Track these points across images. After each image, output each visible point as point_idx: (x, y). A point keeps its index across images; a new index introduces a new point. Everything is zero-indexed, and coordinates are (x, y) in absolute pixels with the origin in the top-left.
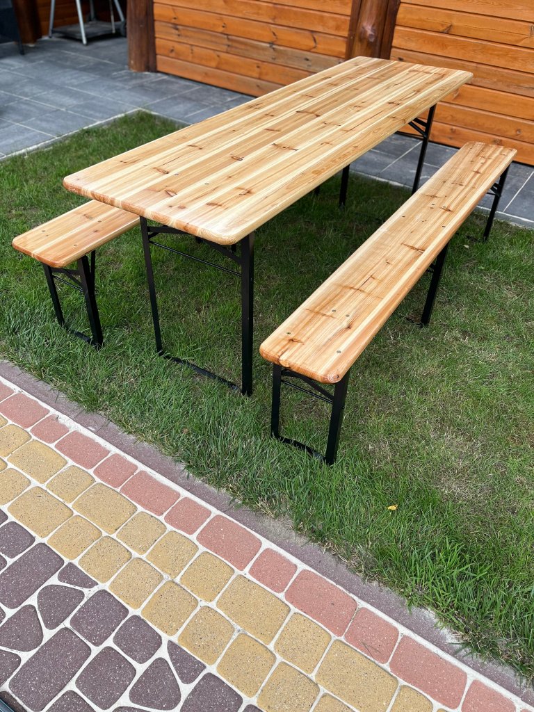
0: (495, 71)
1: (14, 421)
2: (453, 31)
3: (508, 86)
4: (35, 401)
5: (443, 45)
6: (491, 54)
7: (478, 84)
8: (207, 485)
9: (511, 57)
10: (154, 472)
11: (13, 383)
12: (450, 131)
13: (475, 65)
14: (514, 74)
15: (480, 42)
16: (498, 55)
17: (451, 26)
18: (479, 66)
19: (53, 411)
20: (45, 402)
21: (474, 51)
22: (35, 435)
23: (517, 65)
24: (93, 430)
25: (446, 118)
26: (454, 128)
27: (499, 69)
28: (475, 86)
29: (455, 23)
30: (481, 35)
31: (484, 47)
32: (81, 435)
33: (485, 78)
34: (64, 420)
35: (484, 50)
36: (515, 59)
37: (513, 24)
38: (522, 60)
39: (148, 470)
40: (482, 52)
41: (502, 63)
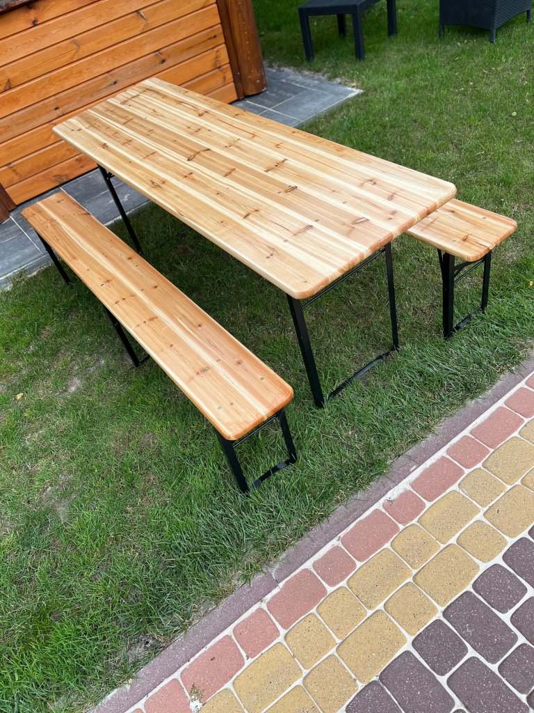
0: (73, 91)
1: (386, 540)
2: (14, 84)
3: (92, 96)
4: (358, 523)
5: (15, 100)
6: (60, 81)
7: (68, 111)
8: (494, 387)
9: (76, 73)
10: (474, 423)
11: (325, 545)
12: (77, 162)
13: (53, 98)
14: (89, 85)
15: (43, 77)
16: (65, 78)
17: (9, 80)
18: (57, 96)
19: (378, 505)
20: (364, 511)
21: (44, 88)
22: (412, 520)
23: (85, 76)
24: (415, 467)
25: (65, 155)
26: (77, 157)
27: (74, 89)
28: (67, 114)
29: (11, 76)
30: (40, 71)
31: (50, 79)
32: (417, 480)
33: (70, 103)
34: (394, 493)
35: (51, 82)
36: (80, 72)
37: (59, 47)
38: (87, 69)
39: (470, 427)
40: (52, 84)
41: (72, 82)
